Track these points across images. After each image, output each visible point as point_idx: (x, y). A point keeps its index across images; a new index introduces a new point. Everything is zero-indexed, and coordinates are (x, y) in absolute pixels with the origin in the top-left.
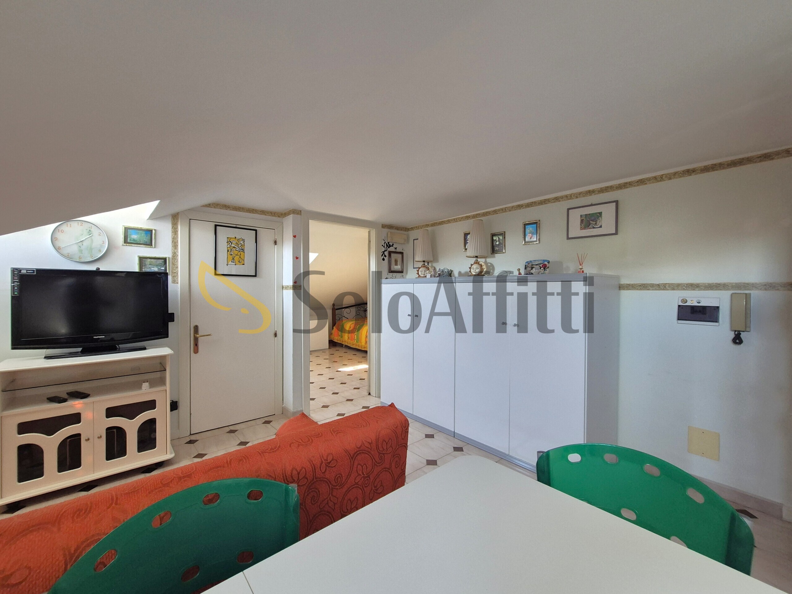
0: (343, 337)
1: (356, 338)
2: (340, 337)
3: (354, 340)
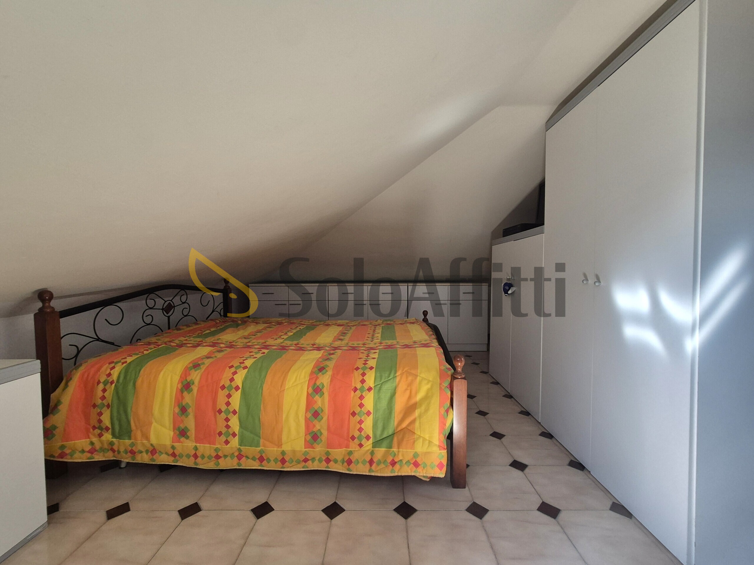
0: (137, 433)
1: (236, 429)
2: (107, 436)
3: (222, 438)
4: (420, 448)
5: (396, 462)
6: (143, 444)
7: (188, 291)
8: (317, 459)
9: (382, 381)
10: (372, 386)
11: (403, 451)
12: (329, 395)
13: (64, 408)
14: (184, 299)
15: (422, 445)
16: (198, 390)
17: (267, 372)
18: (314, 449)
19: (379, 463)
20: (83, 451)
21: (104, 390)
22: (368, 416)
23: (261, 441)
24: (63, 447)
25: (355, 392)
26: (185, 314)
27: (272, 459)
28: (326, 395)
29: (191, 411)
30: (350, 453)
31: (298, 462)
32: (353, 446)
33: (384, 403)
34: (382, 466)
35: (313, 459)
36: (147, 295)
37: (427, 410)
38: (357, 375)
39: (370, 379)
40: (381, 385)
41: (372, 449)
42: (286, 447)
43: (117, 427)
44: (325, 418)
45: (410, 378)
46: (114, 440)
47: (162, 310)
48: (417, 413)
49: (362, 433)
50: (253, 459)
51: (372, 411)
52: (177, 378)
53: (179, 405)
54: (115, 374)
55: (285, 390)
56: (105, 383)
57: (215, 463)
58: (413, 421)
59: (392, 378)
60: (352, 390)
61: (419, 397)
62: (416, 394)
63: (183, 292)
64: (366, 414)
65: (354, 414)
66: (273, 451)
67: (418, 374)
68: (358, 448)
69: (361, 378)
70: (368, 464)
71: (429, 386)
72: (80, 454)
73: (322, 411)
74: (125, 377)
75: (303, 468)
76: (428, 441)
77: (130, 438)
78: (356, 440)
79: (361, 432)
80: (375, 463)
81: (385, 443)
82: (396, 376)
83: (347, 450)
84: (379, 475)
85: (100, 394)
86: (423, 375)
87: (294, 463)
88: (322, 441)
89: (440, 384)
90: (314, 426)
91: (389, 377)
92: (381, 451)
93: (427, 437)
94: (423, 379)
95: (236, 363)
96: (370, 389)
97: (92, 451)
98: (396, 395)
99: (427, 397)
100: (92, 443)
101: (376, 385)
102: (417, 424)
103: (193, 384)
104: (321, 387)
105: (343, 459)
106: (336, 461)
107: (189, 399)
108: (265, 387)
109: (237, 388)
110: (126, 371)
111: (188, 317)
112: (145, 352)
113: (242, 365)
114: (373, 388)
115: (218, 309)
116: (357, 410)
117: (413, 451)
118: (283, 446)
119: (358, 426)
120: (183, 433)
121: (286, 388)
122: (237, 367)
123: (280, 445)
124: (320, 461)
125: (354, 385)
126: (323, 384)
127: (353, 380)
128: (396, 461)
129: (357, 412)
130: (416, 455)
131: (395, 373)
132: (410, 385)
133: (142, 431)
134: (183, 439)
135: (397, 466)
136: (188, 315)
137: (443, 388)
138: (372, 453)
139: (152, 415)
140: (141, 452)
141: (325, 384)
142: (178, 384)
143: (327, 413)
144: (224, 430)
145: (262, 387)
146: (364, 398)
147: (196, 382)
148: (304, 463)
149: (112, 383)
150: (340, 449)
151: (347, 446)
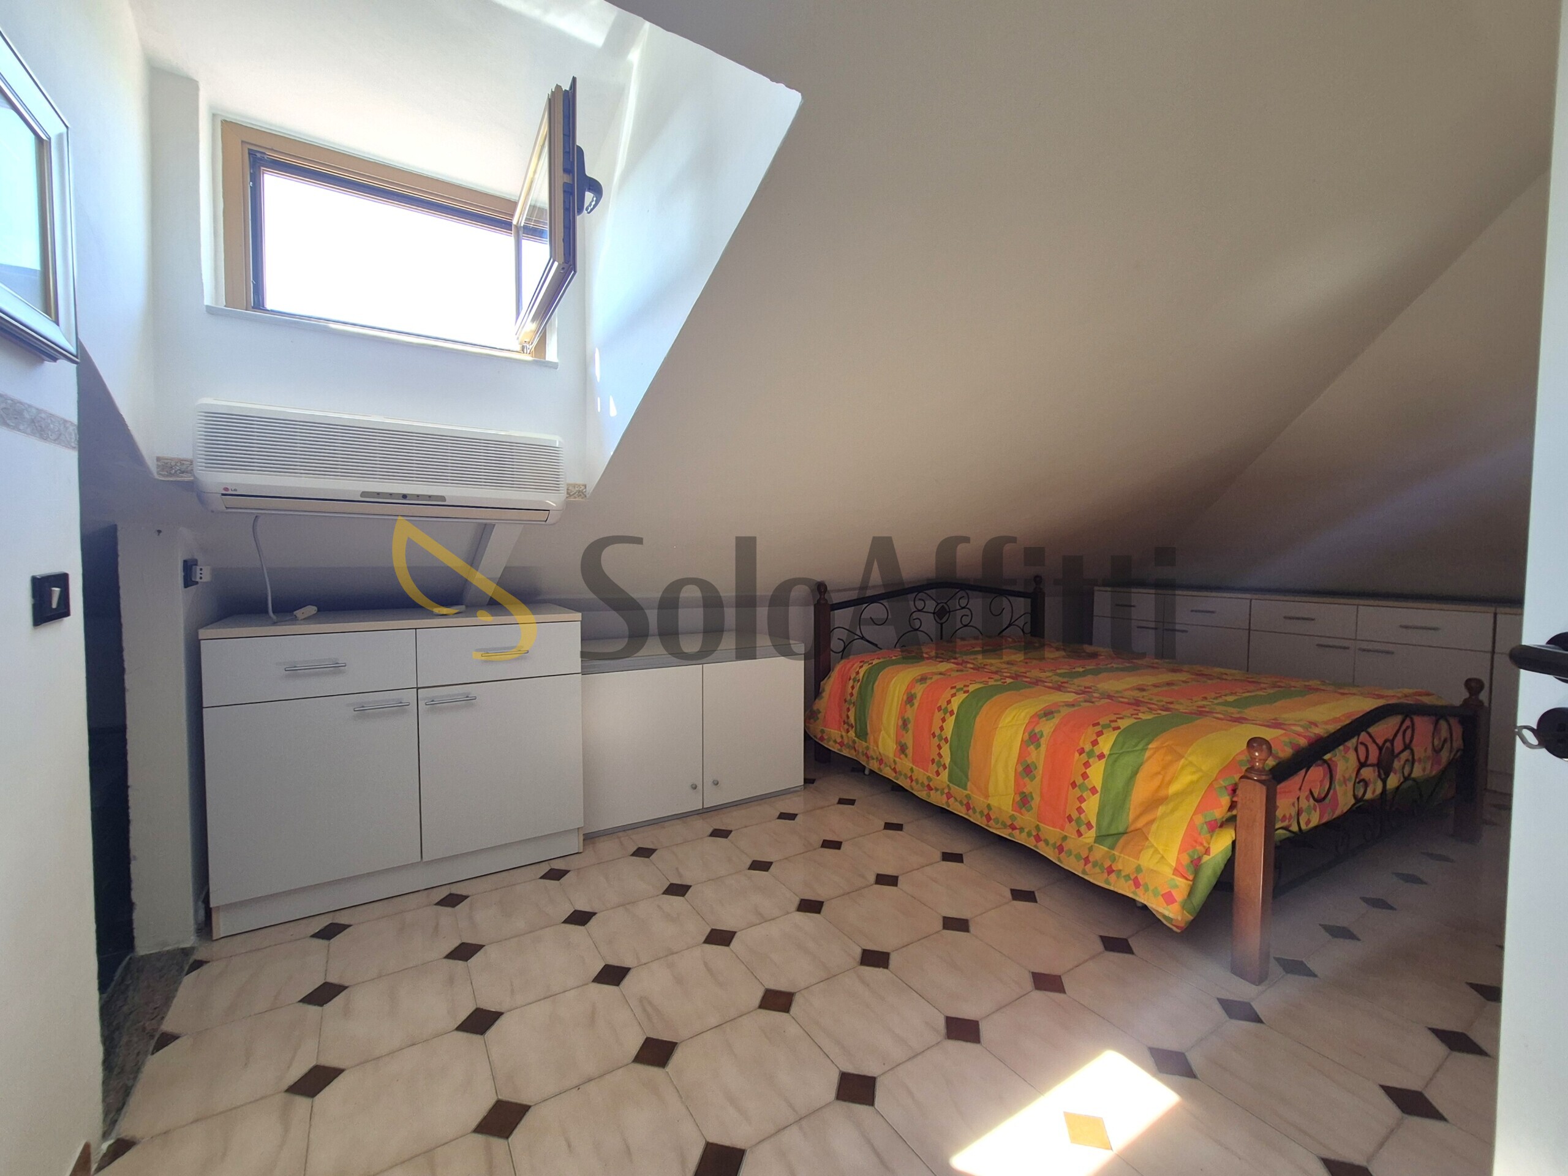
0: (871, 737)
1: (947, 760)
2: (852, 734)
3: (935, 767)
4: (1147, 860)
5: (1113, 871)
6: (874, 750)
7: (969, 592)
8: (1026, 830)
9: (1123, 750)
10: (1106, 752)
11: (1124, 858)
12: (1047, 750)
13: (826, 695)
14: (963, 602)
15: (1151, 858)
16: (919, 706)
17: (986, 701)
18: (1022, 815)
19: (1095, 864)
20: (835, 741)
21: (853, 687)
22: (1093, 794)
23: (969, 784)
24: (823, 731)
25: (1080, 754)
26: (964, 623)
27: (978, 811)
28: (1043, 748)
29: (910, 726)
30: (1065, 838)
31: (1005, 826)
32: (1070, 830)
33: (1119, 783)
34: (1097, 870)
35: (1022, 829)
36: (915, 594)
37: (1173, 811)
38: (1091, 732)
39: (1106, 744)
40: (1119, 756)
41: (1093, 844)
42: (993, 802)
43: (858, 727)
44: (1038, 778)
45: (1169, 758)
46: (856, 739)
47: (932, 615)
48: (1161, 810)
49: (1082, 816)
50: (961, 803)
51: (1099, 789)
52: (904, 688)
53: (902, 718)
54: (862, 672)
55: (998, 729)
56: (854, 680)
57: (927, 794)
58: (1152, 822)
59: (1138, 750)
60: (1077, 751)
61: (1174, 788)
62: (1170, 783)
63: (961, 593)
64: (1090, 790)
65: (1074, 785)
66: (978, 800)
67: (1186, 756)
68: (1074, 835)
69: (1094, 737)
70: (1082, 862)
71: (1195, 777)
72: (833, 744)
73: (1036, 768)
74: (868, 677)
75: (1009, 835)
76: (1160, 856)
77: (866, 742)
78: (1073, 823)
79: (1080, 814)
80: (1091, 864)
81: (1110, 841)
82: (1147, 749)
83: (1061, 833)
84: (1091, 880)
85: (850, 690)
86: (1193, 758)
87: (999, 825)
88: (1032, 808)
89: (1216, 779)
90: (1025, 785)
91: (1136, 745)
92: (1102, 850)
93: (1160, 848)
94: (1191, 763)
95: (959, 685)
96: (1101, 756)
97: (841, 744)
98: (1138, 775)
99: (1183, 794)
100: (842, 737)
101: (1112, 752)
102: (1154, 827)
103: (916, 698)
104: (1039, 736)
105: (1055, 843)
106: (1047, 842)
107: (910, 714)
108: (978, 719)
109: (952, 713)
110: (869, 673)
111: (969, 628)
112: (894, 658)
113: (965, 689)
114: (1106, 757)
115: (1021, 623)
116: (1079, 781)
117: (1136, 861)
118: (990, 798)
119: (1078, 804)
120: (903, 749)
121: (999, 726)
122: (958, 690)
123: (987, 796)
124: (1029, 834)
125: (1081, 745)
126: (1042, 733)
127: (1083, 738)
128: (1114, 869)
129: (1078, 784)
130: (1139, 869)
131: (1148, 744)
132: (1165, 767)
133: (874, 737)
134: (903, 756)
135: (1113, 876)
136: (970, 624)
137: (1216, 786)
138: (1091, 849)
139: (882, 723)
140: (873, 759)
141: (1045, 734)
142: (904, 694)
143: (1041, 772)
144: (937, 758)
145: (975, 717)
146: (1090, 766)
147: (919, 696)
148: (1010, 830)
149: (859, 681)
150: (1053, 827)
151: (1062, 828)
